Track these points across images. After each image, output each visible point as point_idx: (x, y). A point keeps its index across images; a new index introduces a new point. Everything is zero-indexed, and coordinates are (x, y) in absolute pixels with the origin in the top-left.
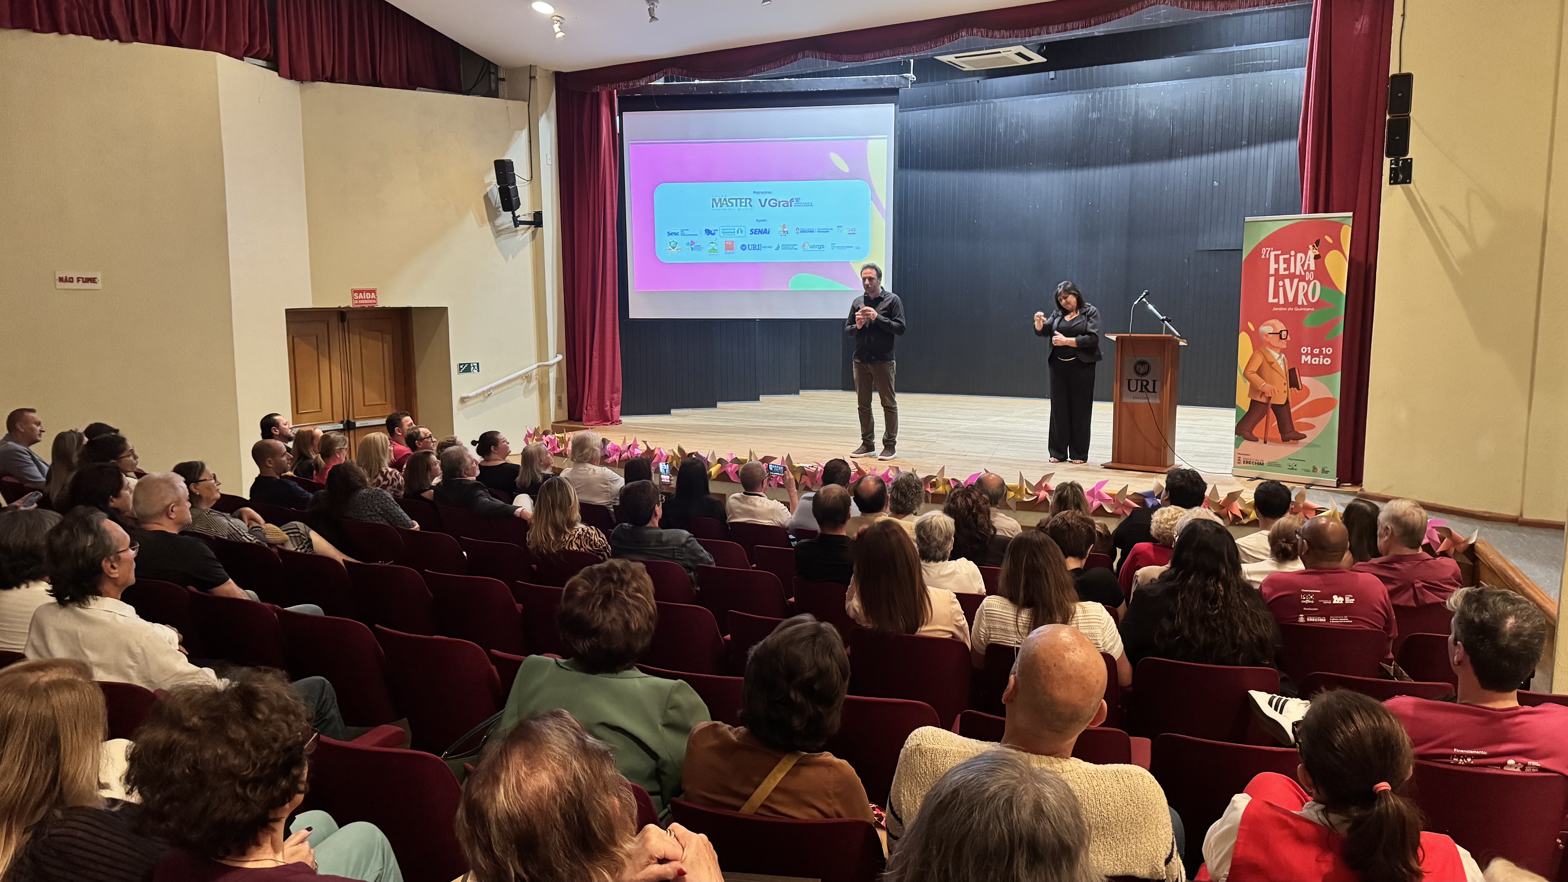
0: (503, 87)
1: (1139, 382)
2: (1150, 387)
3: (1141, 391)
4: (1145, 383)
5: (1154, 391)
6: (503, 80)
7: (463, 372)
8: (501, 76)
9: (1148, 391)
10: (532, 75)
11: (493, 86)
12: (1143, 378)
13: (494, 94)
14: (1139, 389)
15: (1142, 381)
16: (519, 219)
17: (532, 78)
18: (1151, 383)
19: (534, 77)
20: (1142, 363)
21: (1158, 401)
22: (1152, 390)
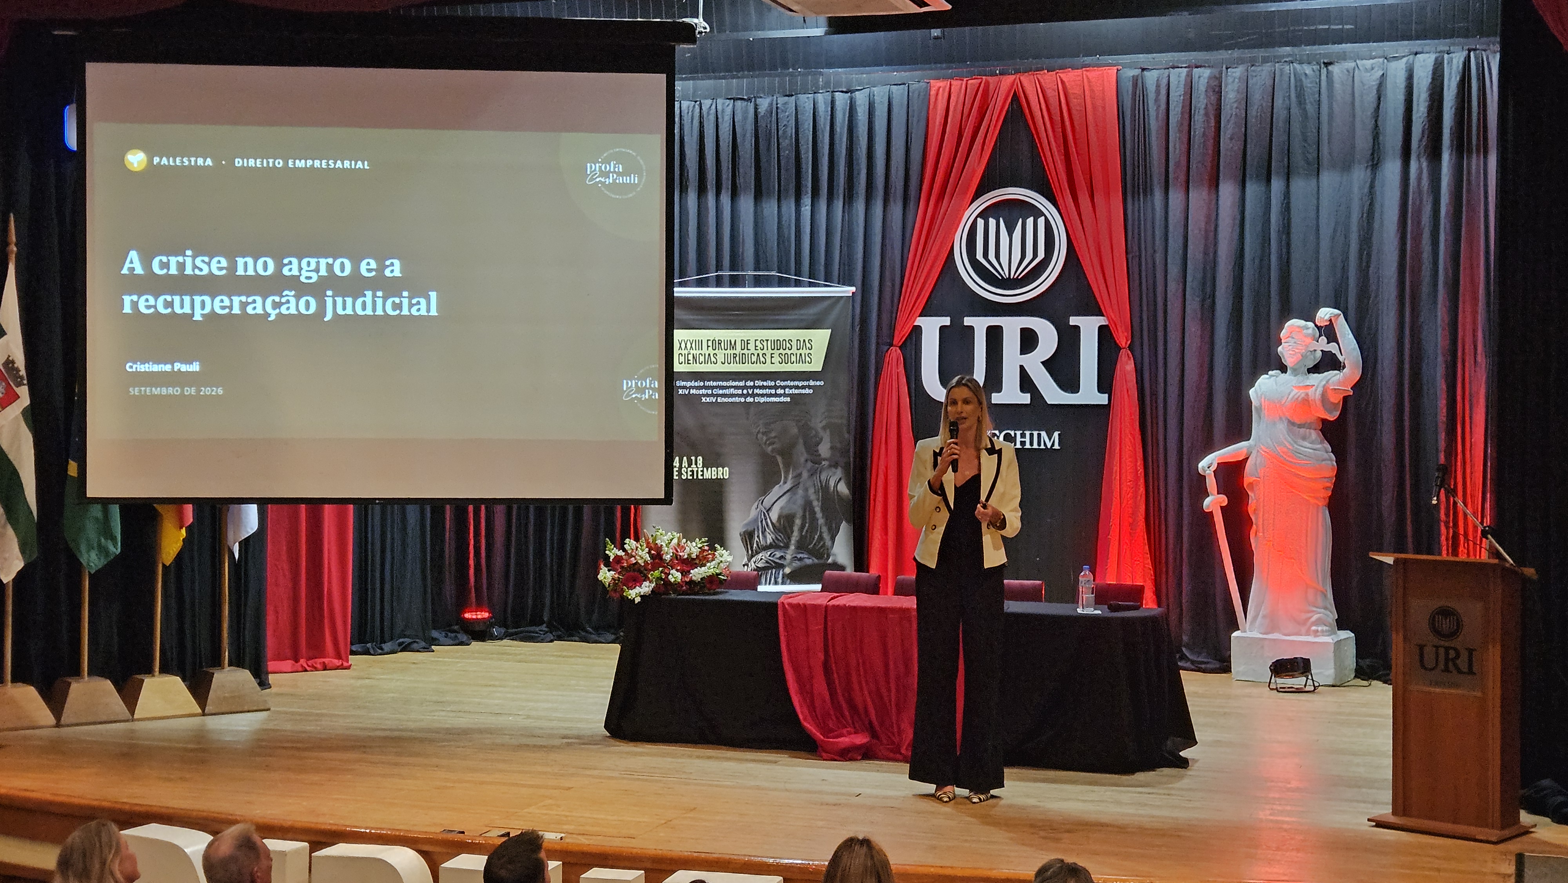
1: (1442, 651)
2: (1463, 663)
3: (1447, 670)
4: (1452, 654)
5: (1471, 672)
9: (1460, 671)
12: (1447, 644)
14: (1442, 666)
15: (1447, 649)
18: (1464, 655)
20: (1446, 612)
21: (1479, 694)
22: (1466, 670)
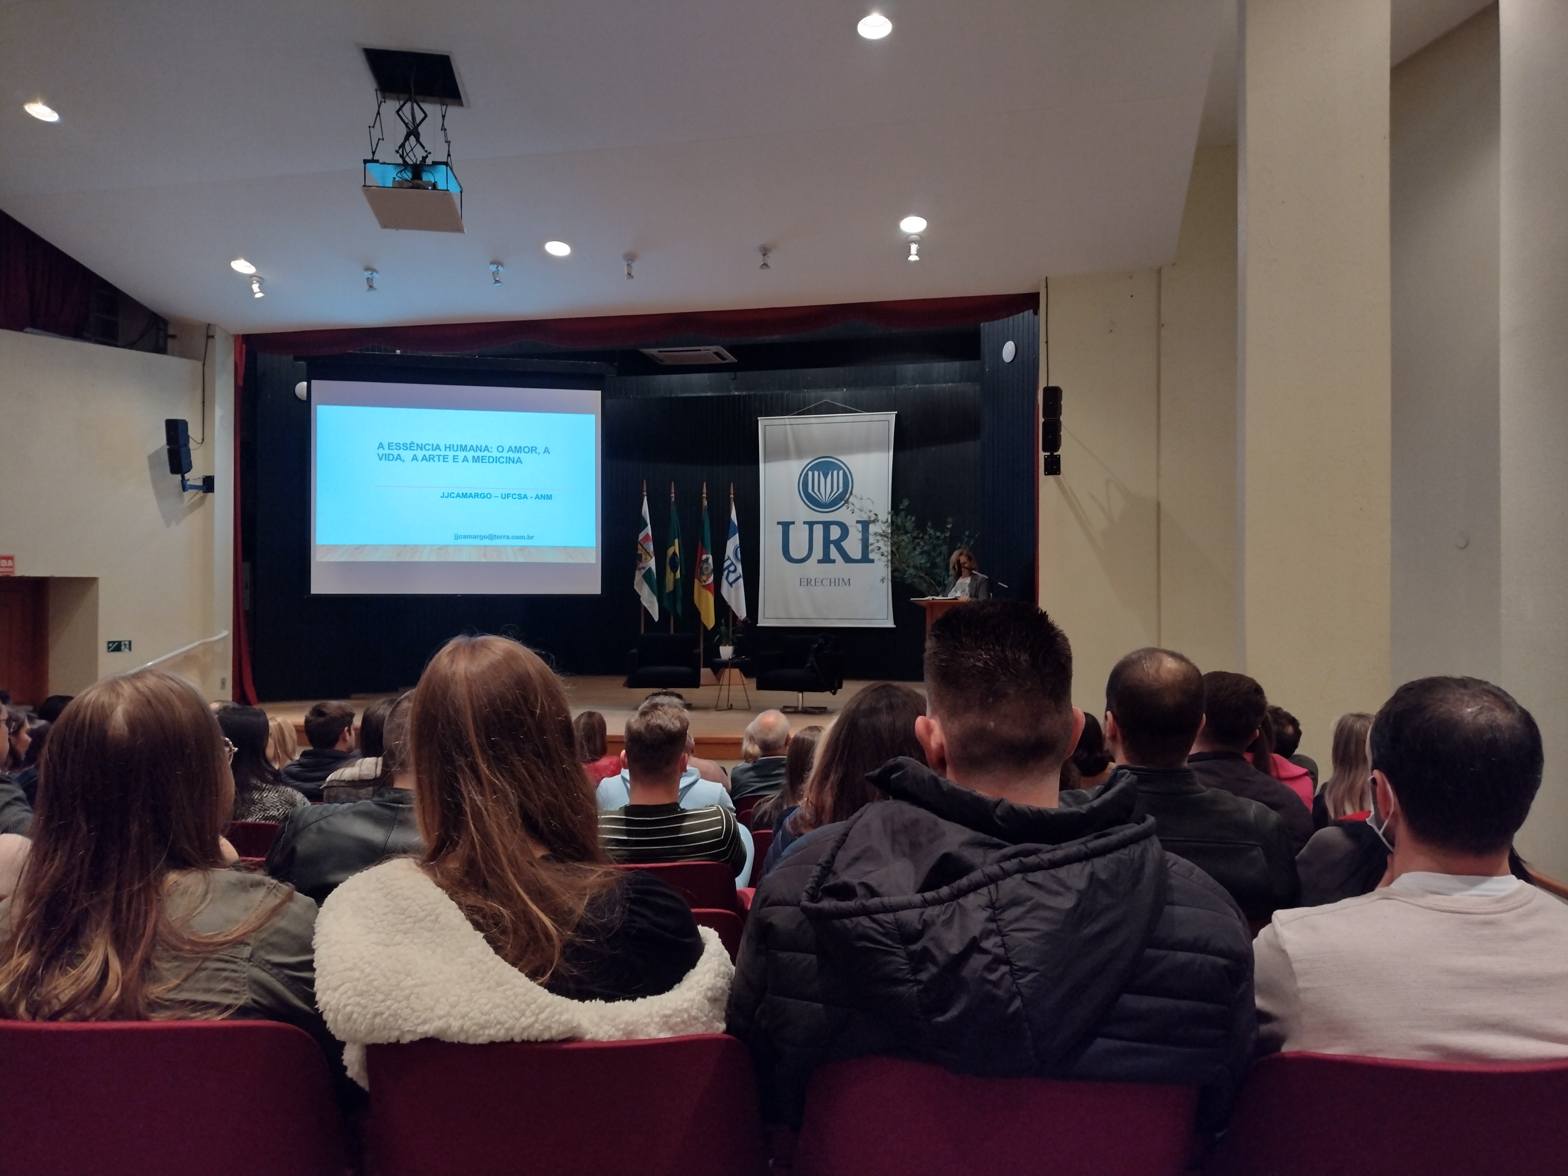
0: (171, 343)
6: (174, 337)
7: (113, 651)
8: (171, 331)
10: (210, 334)
11: (161, 341)
13: (160, 349)
16: (188, 483)
17: (210, 337)
19: (213, 337)
